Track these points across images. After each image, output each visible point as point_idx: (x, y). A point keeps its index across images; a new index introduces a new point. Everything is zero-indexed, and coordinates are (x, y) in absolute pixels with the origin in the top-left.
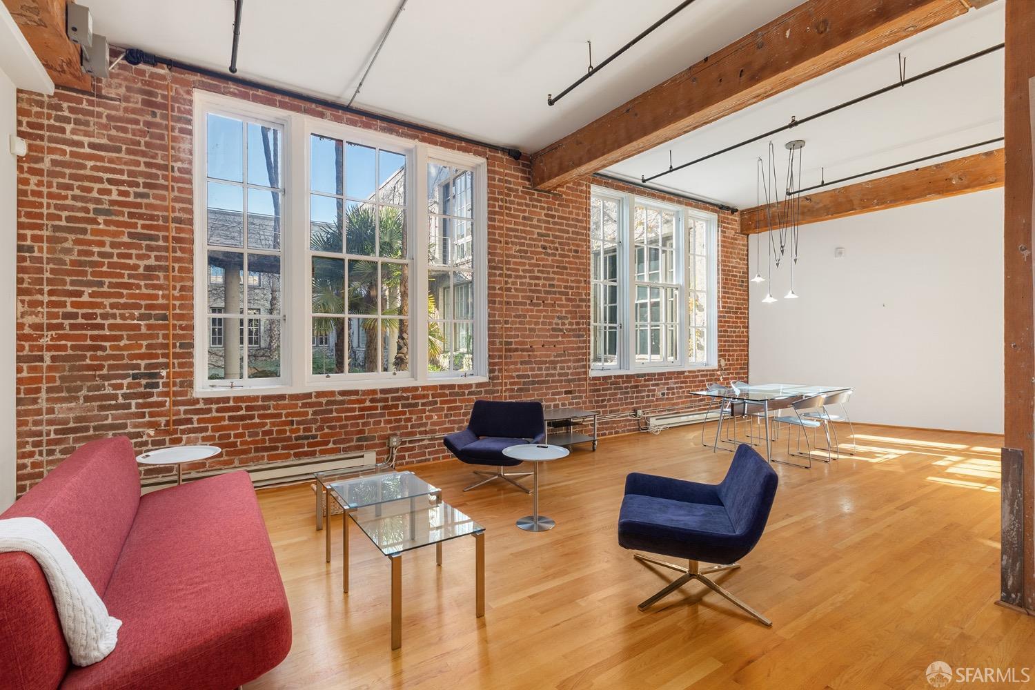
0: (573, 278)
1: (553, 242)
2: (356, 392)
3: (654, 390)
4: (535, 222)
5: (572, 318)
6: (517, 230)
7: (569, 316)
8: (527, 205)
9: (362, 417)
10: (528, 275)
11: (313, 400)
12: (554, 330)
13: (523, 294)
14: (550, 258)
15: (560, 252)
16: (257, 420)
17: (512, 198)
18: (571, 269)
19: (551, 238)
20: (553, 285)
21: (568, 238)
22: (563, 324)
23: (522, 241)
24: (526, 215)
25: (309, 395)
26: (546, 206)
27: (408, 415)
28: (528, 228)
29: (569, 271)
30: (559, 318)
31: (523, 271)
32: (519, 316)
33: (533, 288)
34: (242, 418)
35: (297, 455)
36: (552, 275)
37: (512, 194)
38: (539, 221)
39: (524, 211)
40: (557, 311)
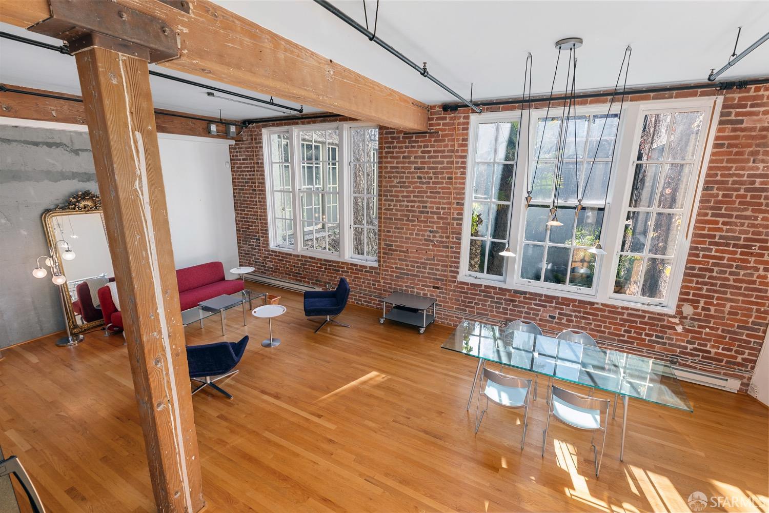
0: (445, 201)
1: (427, 173)
2: (314, 258)
3: (539, 310)
4: (412, 159)
5: (442, 233)
6: (398, 168)
7: (440, 231)
8: (407, 147)
9: (317, 270)
10: (405, 199)
11: (300, 258)
12: (426, 240)
13: (401, 213)
14: (424, 186)
15: (433, 180)
16: (284, 262)
17: (395, 144)
18: (444, 193)
19: (426, 170)
20: (426, 206)
21: (444, 168)
22: (434, 236)
23: (402, 175)
24: (406, 154)
25: (298, 256)
26: (423, 144)
27: (335, 275)
28: (407, 165)
29: (441, 195)
30: (430, 232)
31: (402, 196)
32: (398, 228)
33: (410, 208)
34: (281, 260)
35: (297, 280)
36: (425, 199)
37: (395, 141)
38: (416, 157)
39: (404, 152)
40: (429, 227)
